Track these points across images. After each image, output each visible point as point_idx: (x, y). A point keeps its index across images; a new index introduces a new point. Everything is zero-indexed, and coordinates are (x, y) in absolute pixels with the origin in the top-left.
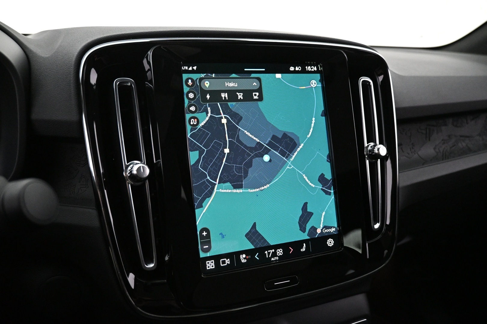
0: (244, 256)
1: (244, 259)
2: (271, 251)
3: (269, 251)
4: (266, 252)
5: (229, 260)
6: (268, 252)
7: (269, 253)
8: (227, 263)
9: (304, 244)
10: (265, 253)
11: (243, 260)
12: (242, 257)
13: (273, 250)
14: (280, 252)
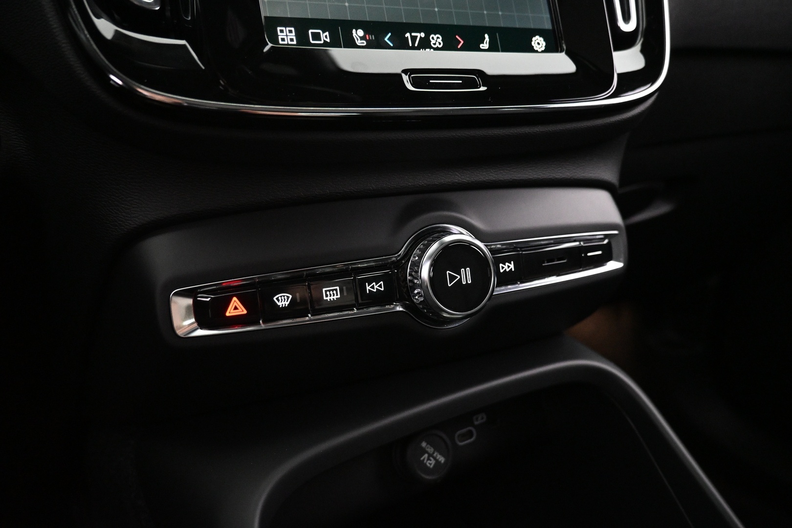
0: (361, 33)
1: (362, 38)
2: (418, 34)
3: (413, 34)
4: (408, 35)
5: (327, 33)
6: (411, 36)
7: (414, 39)
8: (324, 40)
9: (486, 36)
10: (406, 36)
11: (359, 41)
12: (356, 33)
13: (423, 35)
14: (436, 41)
